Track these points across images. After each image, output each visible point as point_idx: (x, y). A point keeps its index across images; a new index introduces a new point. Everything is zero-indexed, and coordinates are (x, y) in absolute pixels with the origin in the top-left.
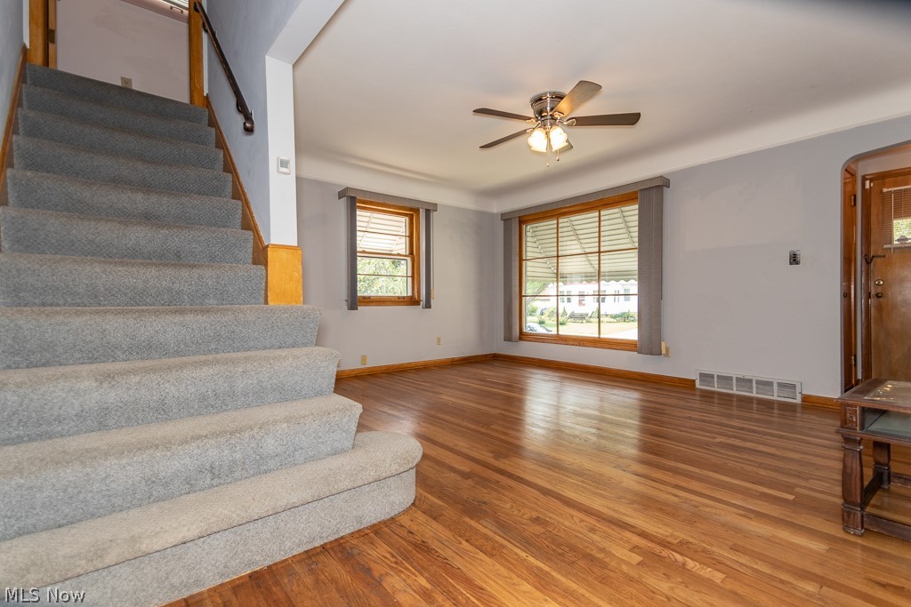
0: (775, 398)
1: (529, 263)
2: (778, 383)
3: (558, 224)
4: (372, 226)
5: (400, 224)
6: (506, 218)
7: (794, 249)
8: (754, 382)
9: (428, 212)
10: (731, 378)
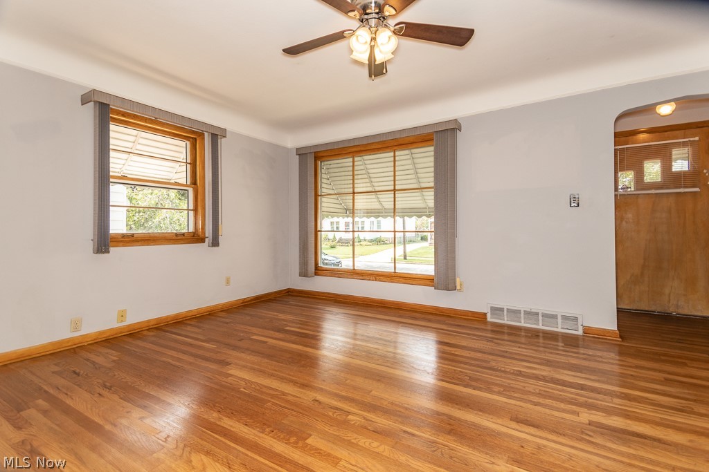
0: (559, 330)
1: (324, 199)
2: (562, 316)
3: (353, 162)
4: (139, 147)
5: (179, 149)
6: (302, 153)
7: (575, 192)
8: (540, 316)
9: (214, 138)
10: (519, 312)
